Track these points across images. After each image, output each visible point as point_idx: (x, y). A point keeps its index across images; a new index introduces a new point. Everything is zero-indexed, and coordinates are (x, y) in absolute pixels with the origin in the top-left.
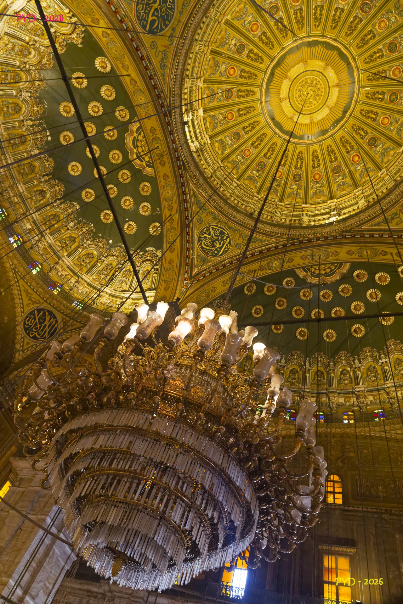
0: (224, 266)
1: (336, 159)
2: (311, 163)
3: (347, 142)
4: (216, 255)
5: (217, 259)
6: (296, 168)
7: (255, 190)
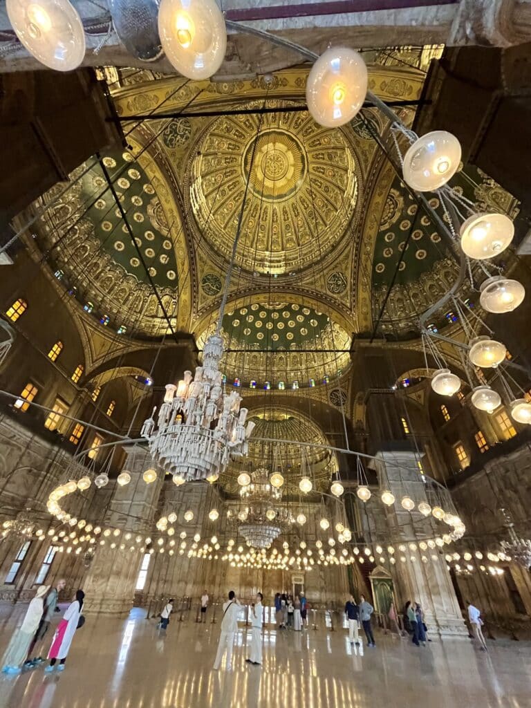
0: (354, 284)
1: (323, 154)
2: (321, 174)
3: (313, 142)
4: (346, 286)
5: (348, 287)
6: (320, 187)
7: (324, 227)
